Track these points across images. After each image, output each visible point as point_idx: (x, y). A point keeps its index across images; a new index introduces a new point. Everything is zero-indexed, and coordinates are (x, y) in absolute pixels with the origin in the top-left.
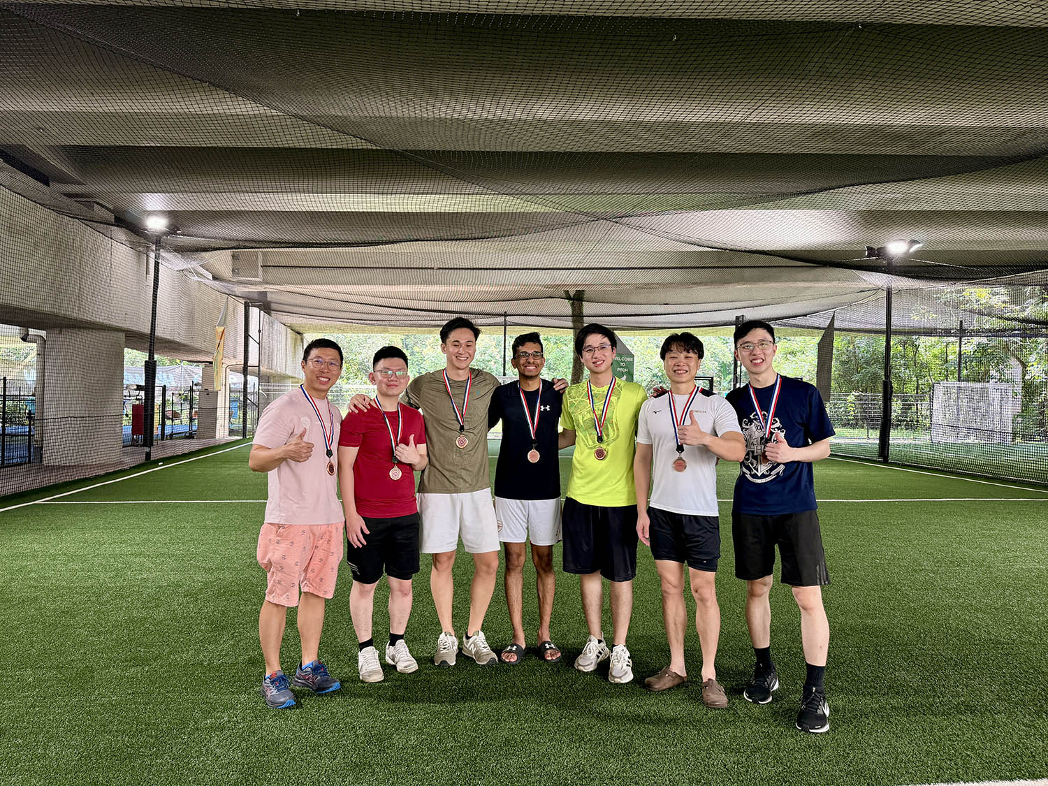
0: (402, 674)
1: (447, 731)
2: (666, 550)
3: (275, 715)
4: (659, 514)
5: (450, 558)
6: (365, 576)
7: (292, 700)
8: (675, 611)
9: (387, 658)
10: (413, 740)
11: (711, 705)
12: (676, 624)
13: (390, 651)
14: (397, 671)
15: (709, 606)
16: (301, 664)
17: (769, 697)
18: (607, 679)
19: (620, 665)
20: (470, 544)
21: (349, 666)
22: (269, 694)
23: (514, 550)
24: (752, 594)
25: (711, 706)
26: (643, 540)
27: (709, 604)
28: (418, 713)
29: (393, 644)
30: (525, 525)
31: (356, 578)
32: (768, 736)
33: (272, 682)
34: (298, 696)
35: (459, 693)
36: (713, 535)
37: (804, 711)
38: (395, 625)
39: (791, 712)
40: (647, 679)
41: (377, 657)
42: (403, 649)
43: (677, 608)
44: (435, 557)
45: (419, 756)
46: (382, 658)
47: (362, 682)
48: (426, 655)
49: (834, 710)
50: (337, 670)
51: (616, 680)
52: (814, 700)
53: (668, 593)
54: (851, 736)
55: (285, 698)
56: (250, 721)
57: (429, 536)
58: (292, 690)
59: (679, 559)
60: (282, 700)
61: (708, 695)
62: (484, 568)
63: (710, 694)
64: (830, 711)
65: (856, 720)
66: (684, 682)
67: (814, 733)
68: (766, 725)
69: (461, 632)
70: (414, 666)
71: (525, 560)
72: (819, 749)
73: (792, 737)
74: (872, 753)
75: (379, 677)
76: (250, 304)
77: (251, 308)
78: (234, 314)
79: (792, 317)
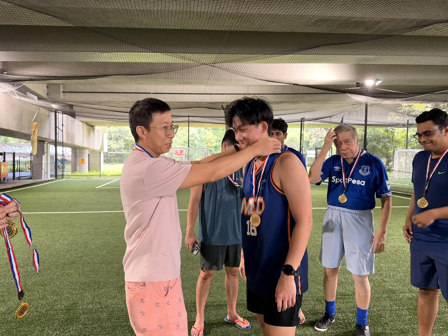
76: (57, 111)
77: (57, 113)
78: (49, 116)
79: (325, 118)
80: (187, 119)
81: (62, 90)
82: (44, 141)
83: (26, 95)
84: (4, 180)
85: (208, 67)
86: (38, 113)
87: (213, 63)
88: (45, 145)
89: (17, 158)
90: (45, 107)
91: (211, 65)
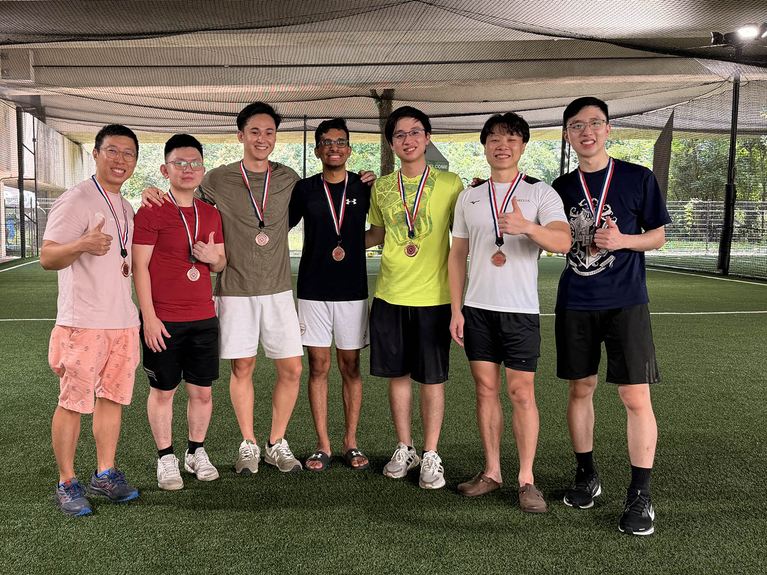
0: (203, 482)
1: (251, 534)
2: (482, 350)
3: (70, 522)
4: (473, 313)
5: (250, 364)
6: (162, 382)
7: (87, 509)
8: (491, 413)
9: (186, 465)
10: (215, 543)
11: (528, 509)
12: (491, 428)
13: (189, 458)
14: (197, 478)
15: (527, 408)
16: (96, 471)
17: (591, 502)
18: (418, 485)
19: (431, 470)
20: (271, 350)
21: (147, 475)
22: (63, 502)
23: (320, 355)
24: (574, 396)
25: (529, 511)
26: (457, 339)
27: (527, 405)
28: (220, 518)
29: (192, 452)
30: (330, 329)
31: (153, 384)
32: (589, 539)
33: (67, 490)
34: (94, 505)
35: (263, 498)
36: (531, 333)
37: (627, 514)
38: (194, 433)
39: (614, 517)
40: (459, 485)
41: (177, 465)
42: (203, 457)
43: (492, 412)
44: (235, 363)
45: (223, 557)
46: (181, 466)
47: (161, 489)
48: (227, 463)
49: (659, 515)
50: (134, 479)
51: (427, 485)
52: (639, 503)
53: (484, 396)
54: (677, 538)
55: (81, 506)
56: (45, 527)
57: (227, 340)
58: (88, 499)
59: (496, 360)
60: (78, 508)
61: (525, 500)
62: (287, 374)
63: (528, 499)
64: (656, 515)
65: (683, 523)
66: (499, 488)
67: (637, 535)
68: (587, 529)
69: (263, 439)
70: (214, 475)
71: (330, 366)
72: (642, 551)
73: (614, 539)
74: (699, 554)
75: (179, 486)
79: (627, 115)
80: (300, 124)
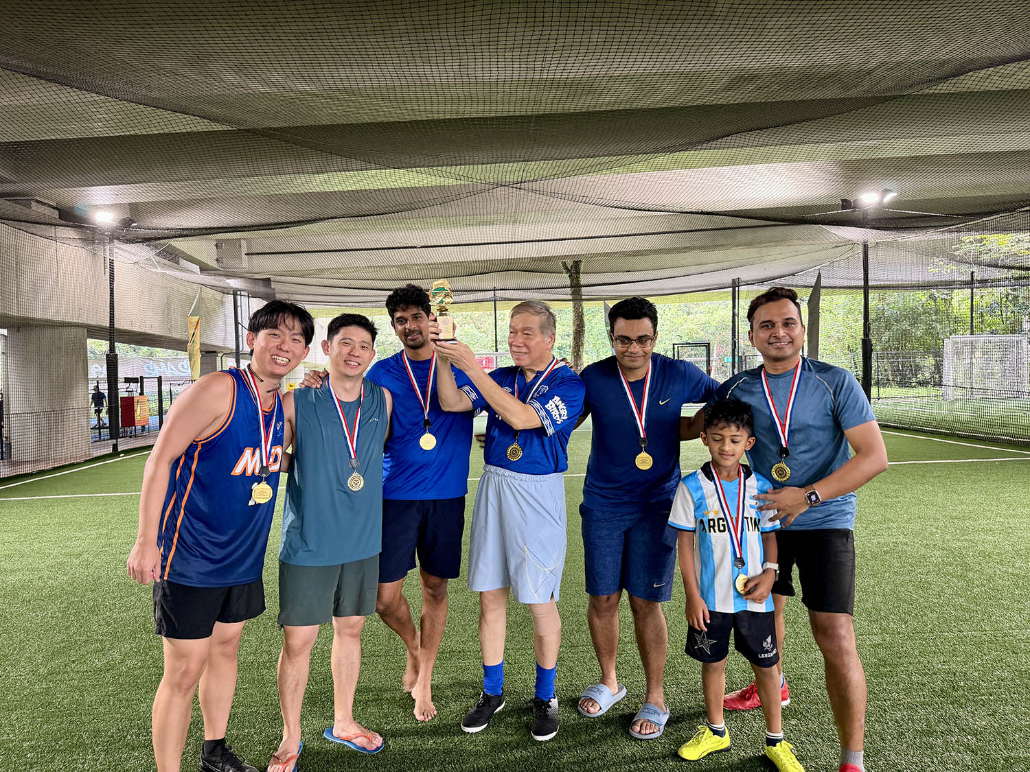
76: (239, 293)
77: (239, 297)
78: (222, 302)
79: (781, 277)
80: (490, 295)
81: (244, 250)
82: (215, 352)
83: (177, 263)
84: (142, 431)
85: (510, 191)
86: (200, 298)
87: (518, 183)
88: (218, 359)
89: (165, 388)
90: (213, 286)
91: (515, 186)
